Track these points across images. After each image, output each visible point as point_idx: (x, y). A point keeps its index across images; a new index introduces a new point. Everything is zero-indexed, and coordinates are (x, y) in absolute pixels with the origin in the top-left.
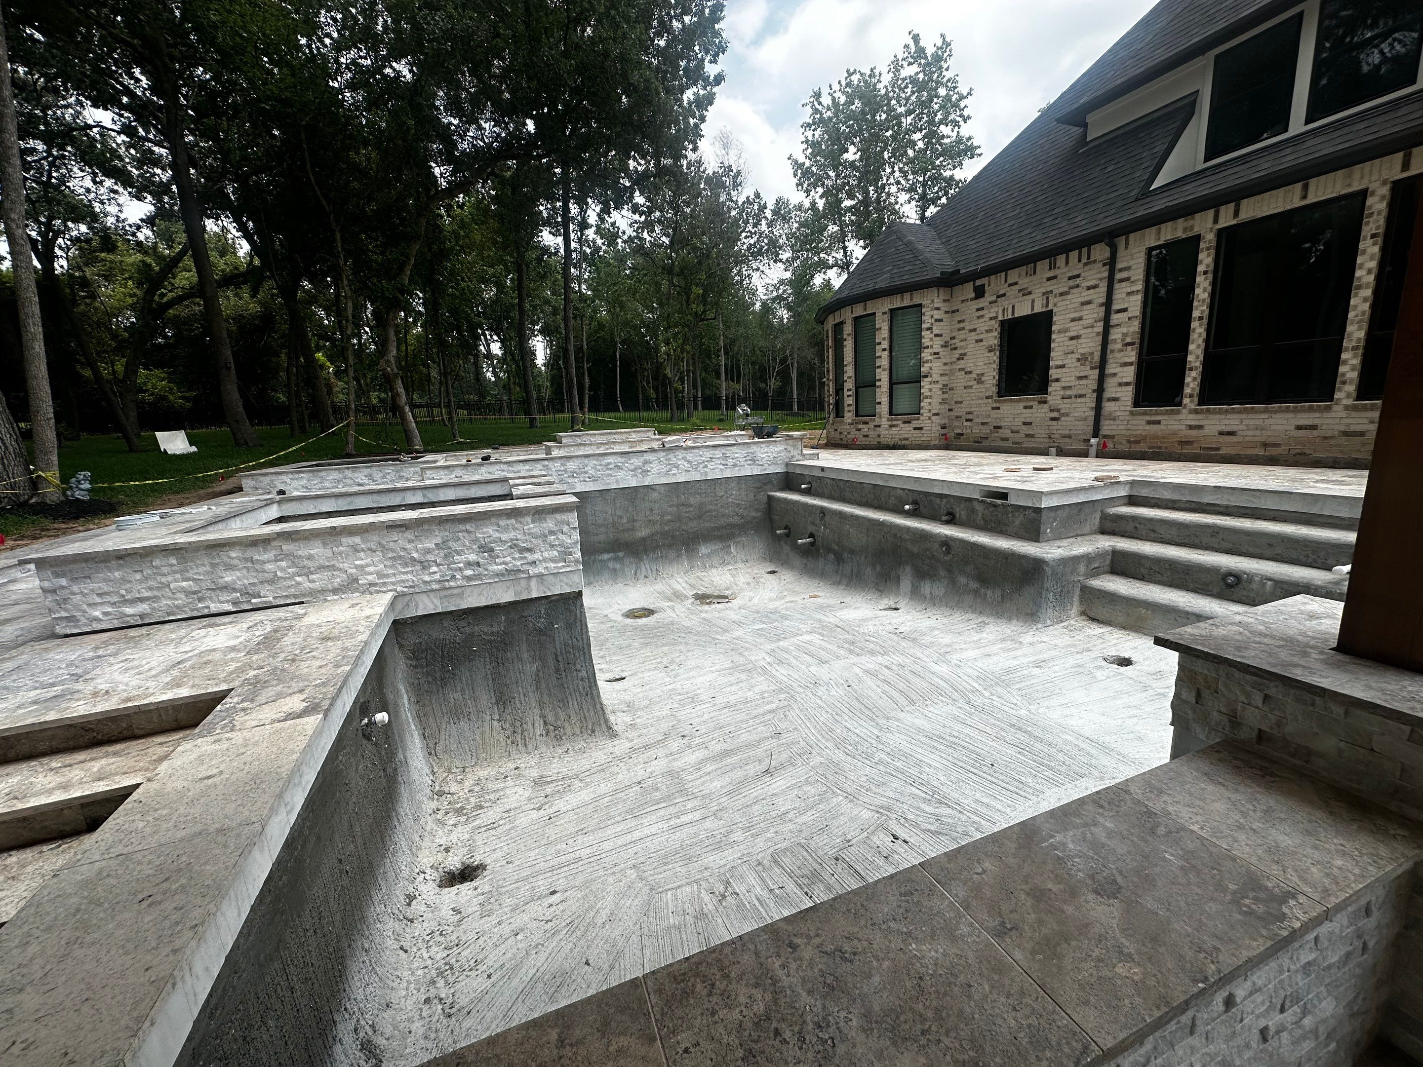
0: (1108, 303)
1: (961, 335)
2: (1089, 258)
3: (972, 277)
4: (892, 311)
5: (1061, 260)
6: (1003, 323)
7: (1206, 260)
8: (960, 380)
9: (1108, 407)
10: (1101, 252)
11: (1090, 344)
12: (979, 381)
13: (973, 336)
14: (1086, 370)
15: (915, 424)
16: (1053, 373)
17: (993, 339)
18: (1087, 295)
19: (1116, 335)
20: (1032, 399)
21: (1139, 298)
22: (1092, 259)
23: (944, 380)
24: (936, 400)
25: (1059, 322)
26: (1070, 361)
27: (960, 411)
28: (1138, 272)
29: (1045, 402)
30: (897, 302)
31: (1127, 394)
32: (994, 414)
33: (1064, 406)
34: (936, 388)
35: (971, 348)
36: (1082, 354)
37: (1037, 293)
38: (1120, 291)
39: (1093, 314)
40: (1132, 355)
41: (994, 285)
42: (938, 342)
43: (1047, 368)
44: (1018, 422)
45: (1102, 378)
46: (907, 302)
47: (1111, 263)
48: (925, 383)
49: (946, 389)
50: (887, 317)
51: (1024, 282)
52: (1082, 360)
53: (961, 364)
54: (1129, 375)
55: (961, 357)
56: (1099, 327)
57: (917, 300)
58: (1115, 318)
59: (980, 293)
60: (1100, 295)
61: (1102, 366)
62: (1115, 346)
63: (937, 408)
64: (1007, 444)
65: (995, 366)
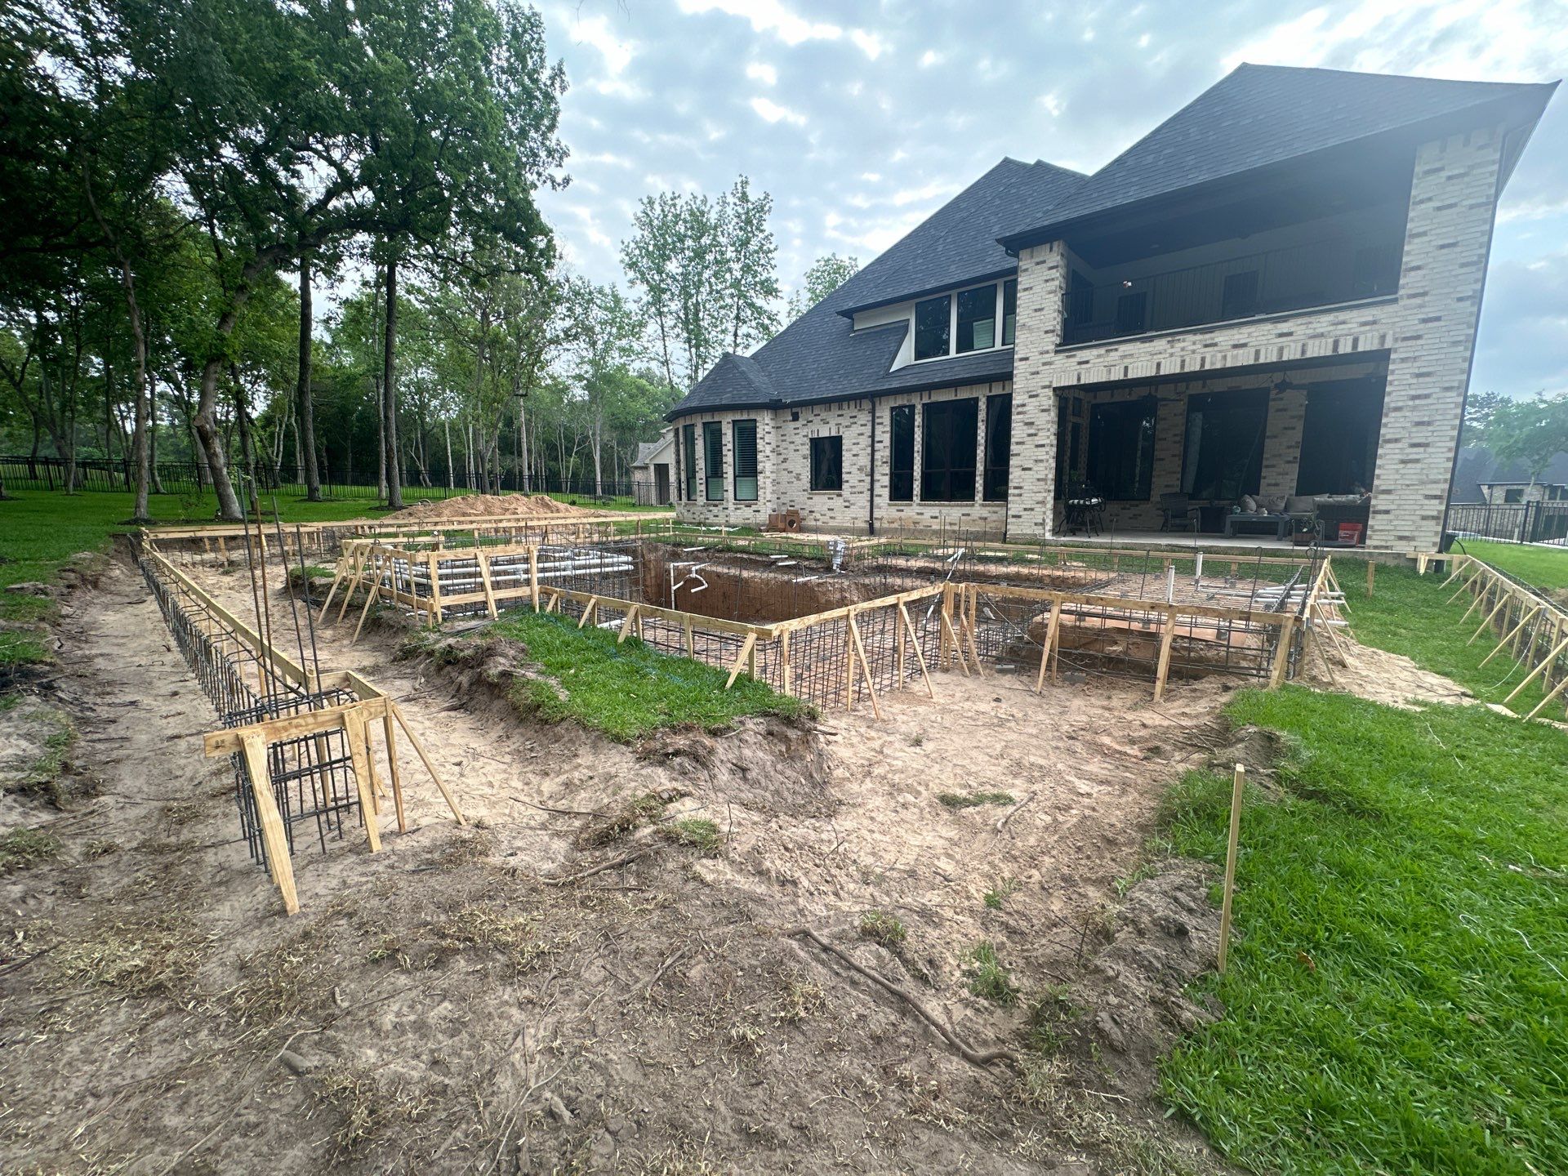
0: (873, 436)
1: (784, 445)
2: (860, 407)
3: (790, 406)
4: (735, 422)
5: (845, 405)
6: (812, 440)
7: (918, 420)
8: (785, 477)
9: (876, 500)
10: (867, 405)
11: (864, 461)
12: (798, 479)
13: (792, 447)
14: (863, 477)
15: (754, 507)
16: (845, 477)
17: (806, 450)
18: (861, 430)
19: (878, 456)
20: (833, 493)
21: (888, 436)
22: (863, 407)
23: (773, 476)
24: (768, 491)
25: (846, 444)
26: (854, 470)
28: (887, 420)
29: (840, 495)
30: (738, 416)
31: (886, 492)
32: (809, 502)
33: (852, 498)
34: (768, 481)
35: (791, 455)
36: (860, 466)
37: (832, 424)
38: (879, 430)
39: (865, 441)
40: (887, 469)
41: (805, 415)
42: (768, 449)
43: (841, 473)
45: (872, 482)
46: (745, 417)
47: (873, 412)
48: (760, 477)
50: (730, 426)
51: (824, 415)
52: (860, 469)
53: (784, 465)
54: (886, 480)
55: (785, 461)
56: (869, 450)
57: (752, 417)
58: (877, 446)
59: (795, 418)
60: (868, 430)
61: (872, 474)
62: (878, 463)
63: (769, 497)
64: (818, 524)
65: (808, 469)
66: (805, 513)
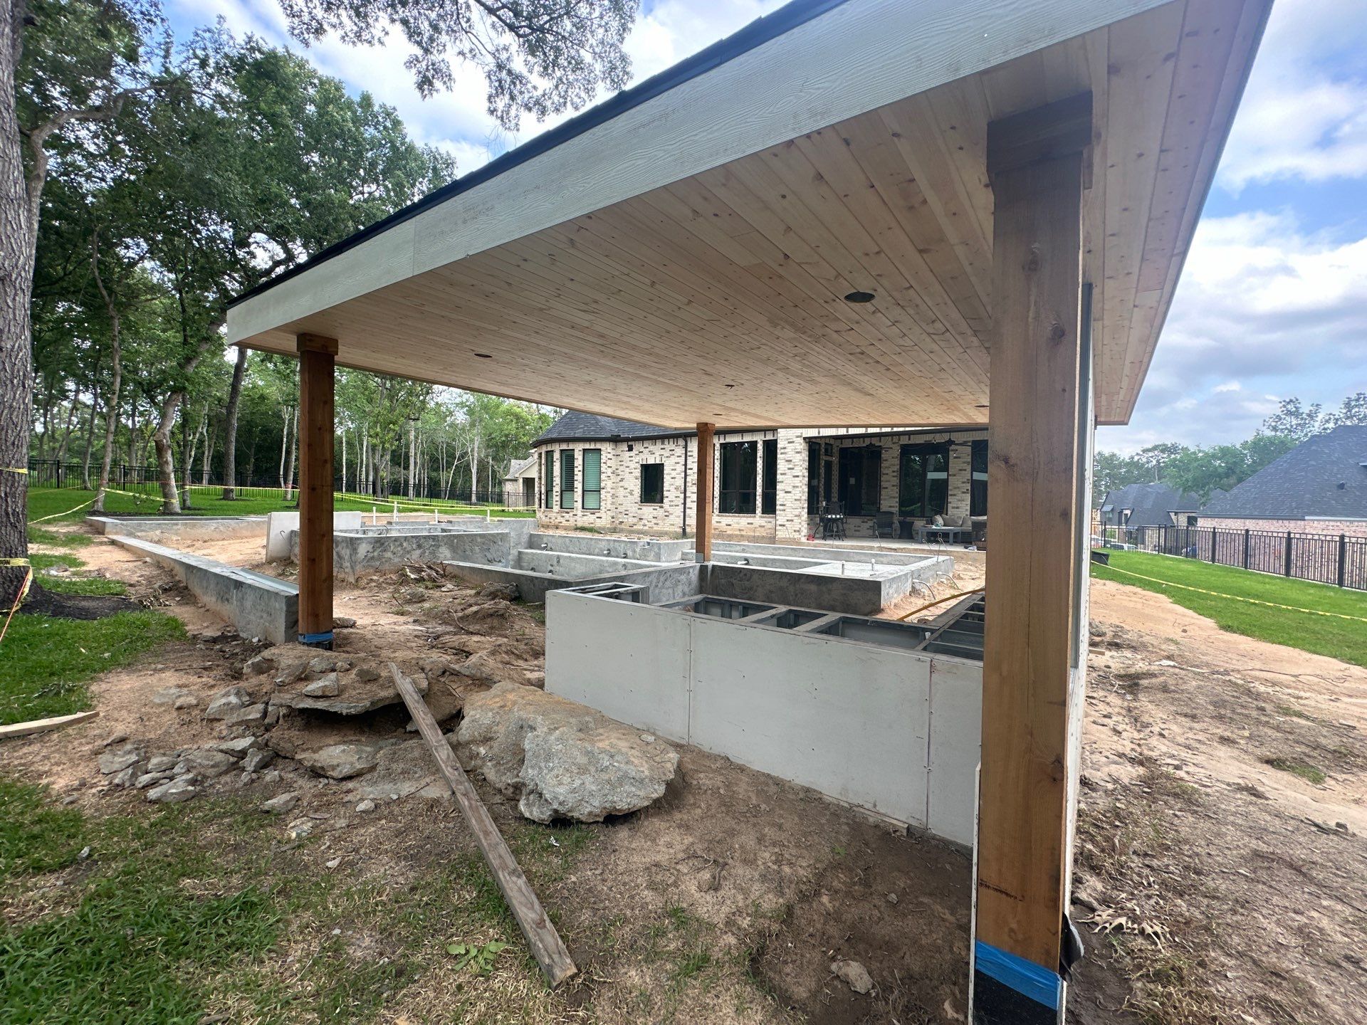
0: (685, 465)
1: (621, 469)
3: (627, 440)
4: (584, 450)
5: (666, 441)
6: (642, 465)
7: (717, 455)
8: (621, 492)
9: (688, 511)
10: (681, 442)
11: (680, 482)
12: (631, 494)
13: (628, 470)
14: (679, 494)
15: (598, 515)
16: (665, 494)
17: (638, 473)
18: (678, 460)
19: (689, 479)
20: (656, 506)
21: (696, 464)
22: (678, 444)
23: (613, 492)
24: (609, 502)
25: (667, 470)
26: (672, 488)
27: (621, 509)
28: (695, 453)
29: (662, 507)
30: (587, 446)
31: (695, 506)
32: (639, 512)
33: (670, 509)
34: (609, 495)
35: (627, 476)
36: (677, 486)
37: (657, 454)
38: (690, 460)
39: (681, 468)
40: (695, 489)
41: (638, 447)
43: (662, 491)
44: (651, 516)
45: (685, 498)
46: (592, 446)
47: (686, 447)
48: (603, 492)
49: (614, 496)
50: (581, 453)
51: (652, 448)
52: (677, 488)
53: (621, 484)
54: (694, 497)
55: (622, 480)
56: (683, 475)
57: (598, 447)
58: (688, 472)
59: (630, 449)
60: (682, 460)
61: (685, 492)
62: (689, 484)
63: (609, 507)
64: (646, 528)
65: (639, 487)
66: (635, 520)
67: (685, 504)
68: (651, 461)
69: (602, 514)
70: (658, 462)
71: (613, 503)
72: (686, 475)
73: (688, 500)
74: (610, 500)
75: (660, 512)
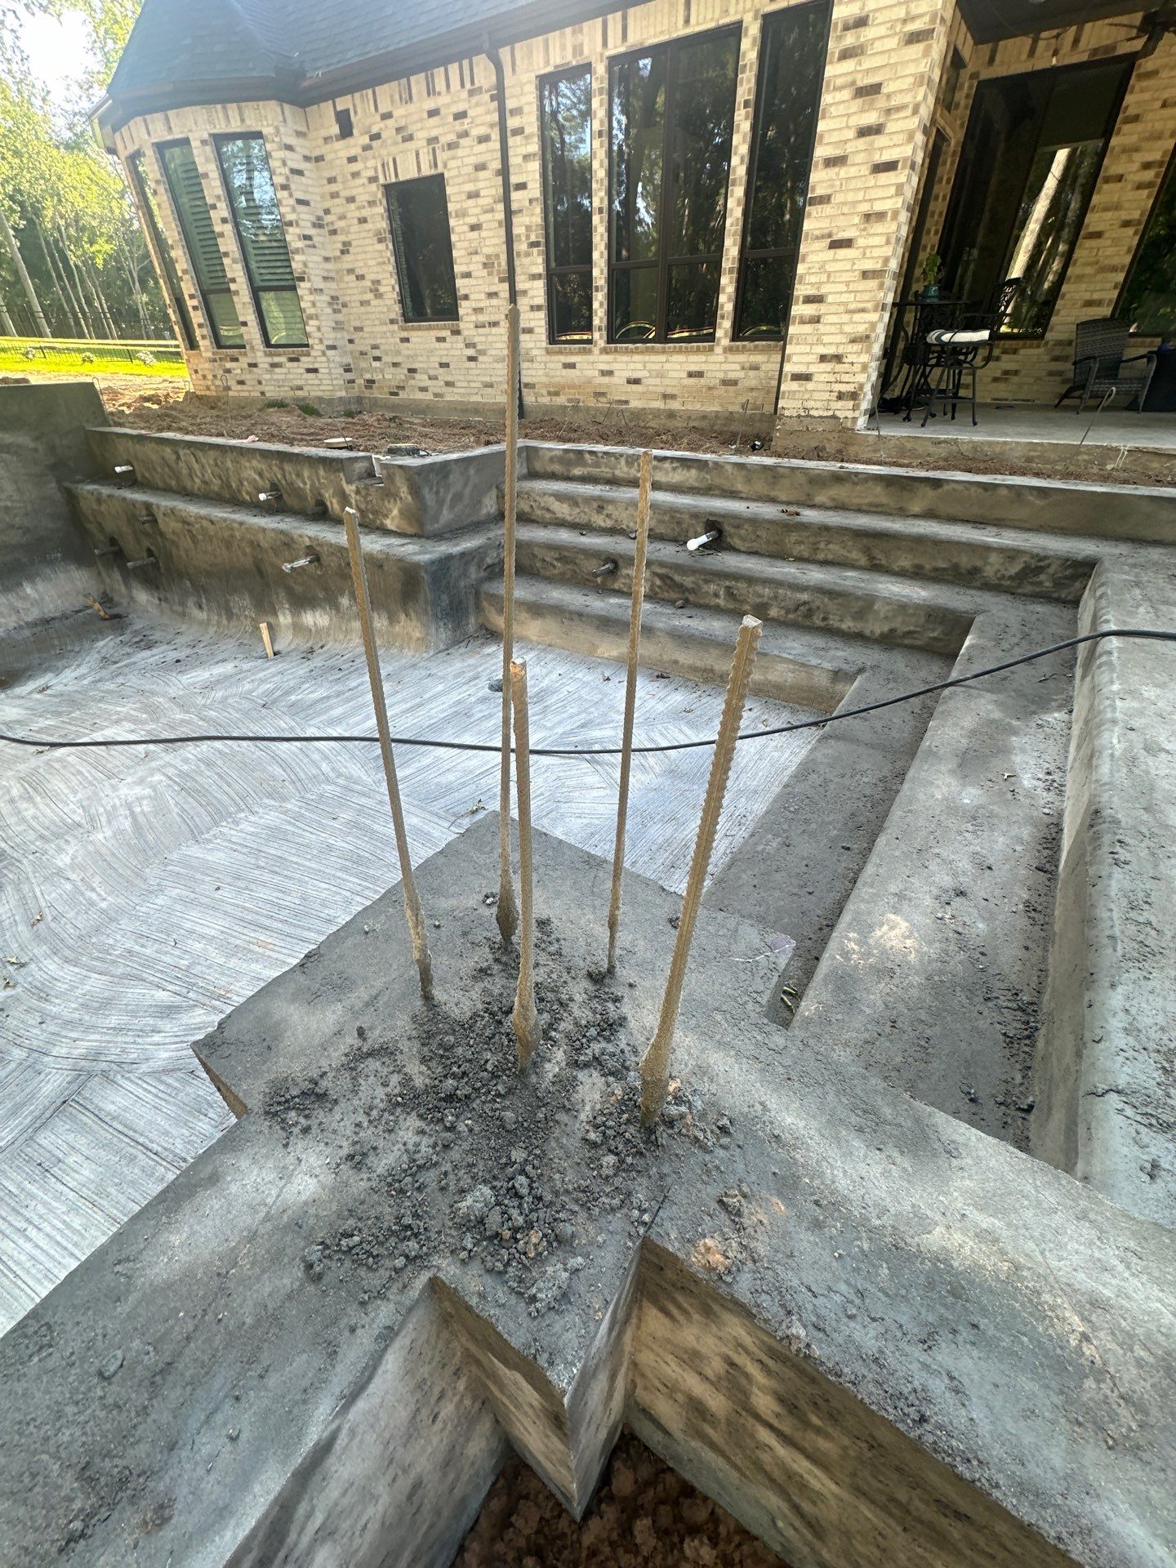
0: (504, 172)
1: (338, 206)
2: (472, 83)
3: (327, 89)
4: (216, 140)
5: (439, 78)
6: (388, 188)
7: (599, 112)
8: (352, 290)
9: (524, 342)
10: (485, 72)
11: (493, 241)
12: (379, 295)
13: (353, 212)
14: (496, 284)
15: (307, 362)
16: (461, 285)
17: (380, 218)
18: (480, 153)
19: (519, 227)
20: (442, 329)
21: (537, 166)
22: (477, 84)
23: (330, 288)
24: (327, 322)
25: (455, 194)
26: (476, 268)
27: (363, 343)
28: (531, 120)
29: (458, 332)
30: (219, 121)
31: (541, 324)
32: (405, 349)
33: (480, 339)
34: (322, 301)
35: (355, 233)
36: (488, 257)
37: (419, 138)
38: (516, 151)
39: (490, 186)
40: (539, 263)
41: (362, 113)
42: (306, 216)
43: (452, 277)
44: (434, 362)
45: (513, 296)
46: (235, 124)
47: (500, 97)
48: (303, 288)
49: (337, 304)
50: (211, 152)
51: (400, 114)
52: (488, 265)
53: (348, 261)
54: (539, 293)
55: (346, 249)
56: (500, 212)
57: (252, 125)
58: (515, 199)
59: (345, 126)
60: (494, 155)
61: (511, 278)
62: (521, 246)
63: (330, 337)
64: (428, 396)
65: (391, 268)
66: (401, 373)
67: (513, 317)
68: (408, 172)
69: (315, 357)
70: (427, 171)
71: (338, 326)
72: (509, 213)
73: (523, 303)
74: (327, 318)
75: (454, 349)
